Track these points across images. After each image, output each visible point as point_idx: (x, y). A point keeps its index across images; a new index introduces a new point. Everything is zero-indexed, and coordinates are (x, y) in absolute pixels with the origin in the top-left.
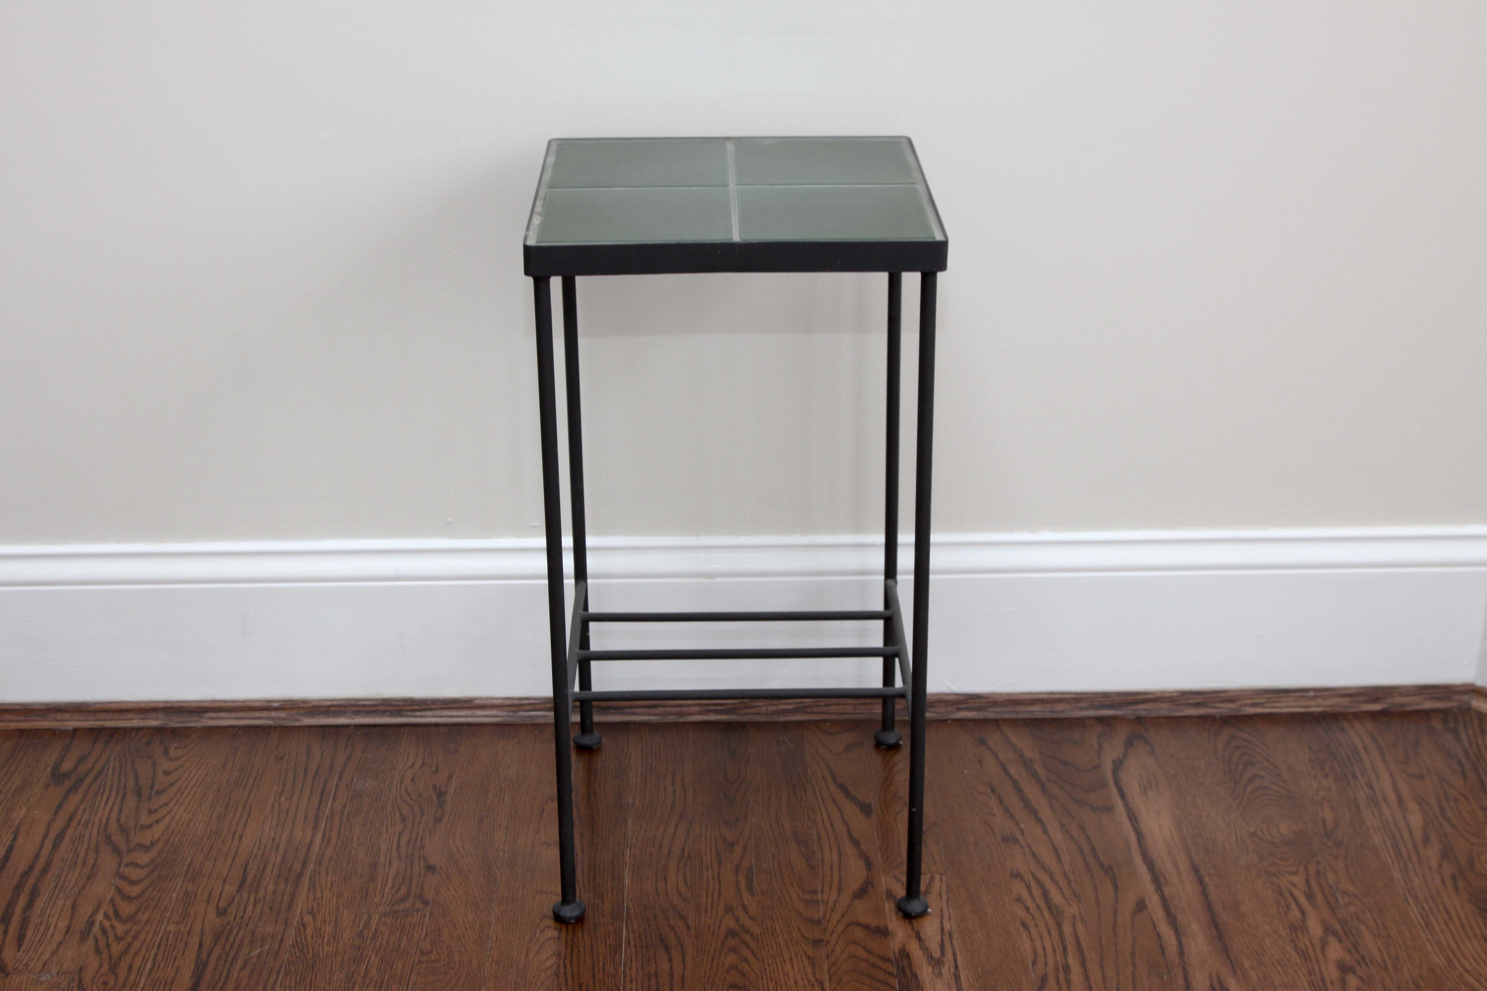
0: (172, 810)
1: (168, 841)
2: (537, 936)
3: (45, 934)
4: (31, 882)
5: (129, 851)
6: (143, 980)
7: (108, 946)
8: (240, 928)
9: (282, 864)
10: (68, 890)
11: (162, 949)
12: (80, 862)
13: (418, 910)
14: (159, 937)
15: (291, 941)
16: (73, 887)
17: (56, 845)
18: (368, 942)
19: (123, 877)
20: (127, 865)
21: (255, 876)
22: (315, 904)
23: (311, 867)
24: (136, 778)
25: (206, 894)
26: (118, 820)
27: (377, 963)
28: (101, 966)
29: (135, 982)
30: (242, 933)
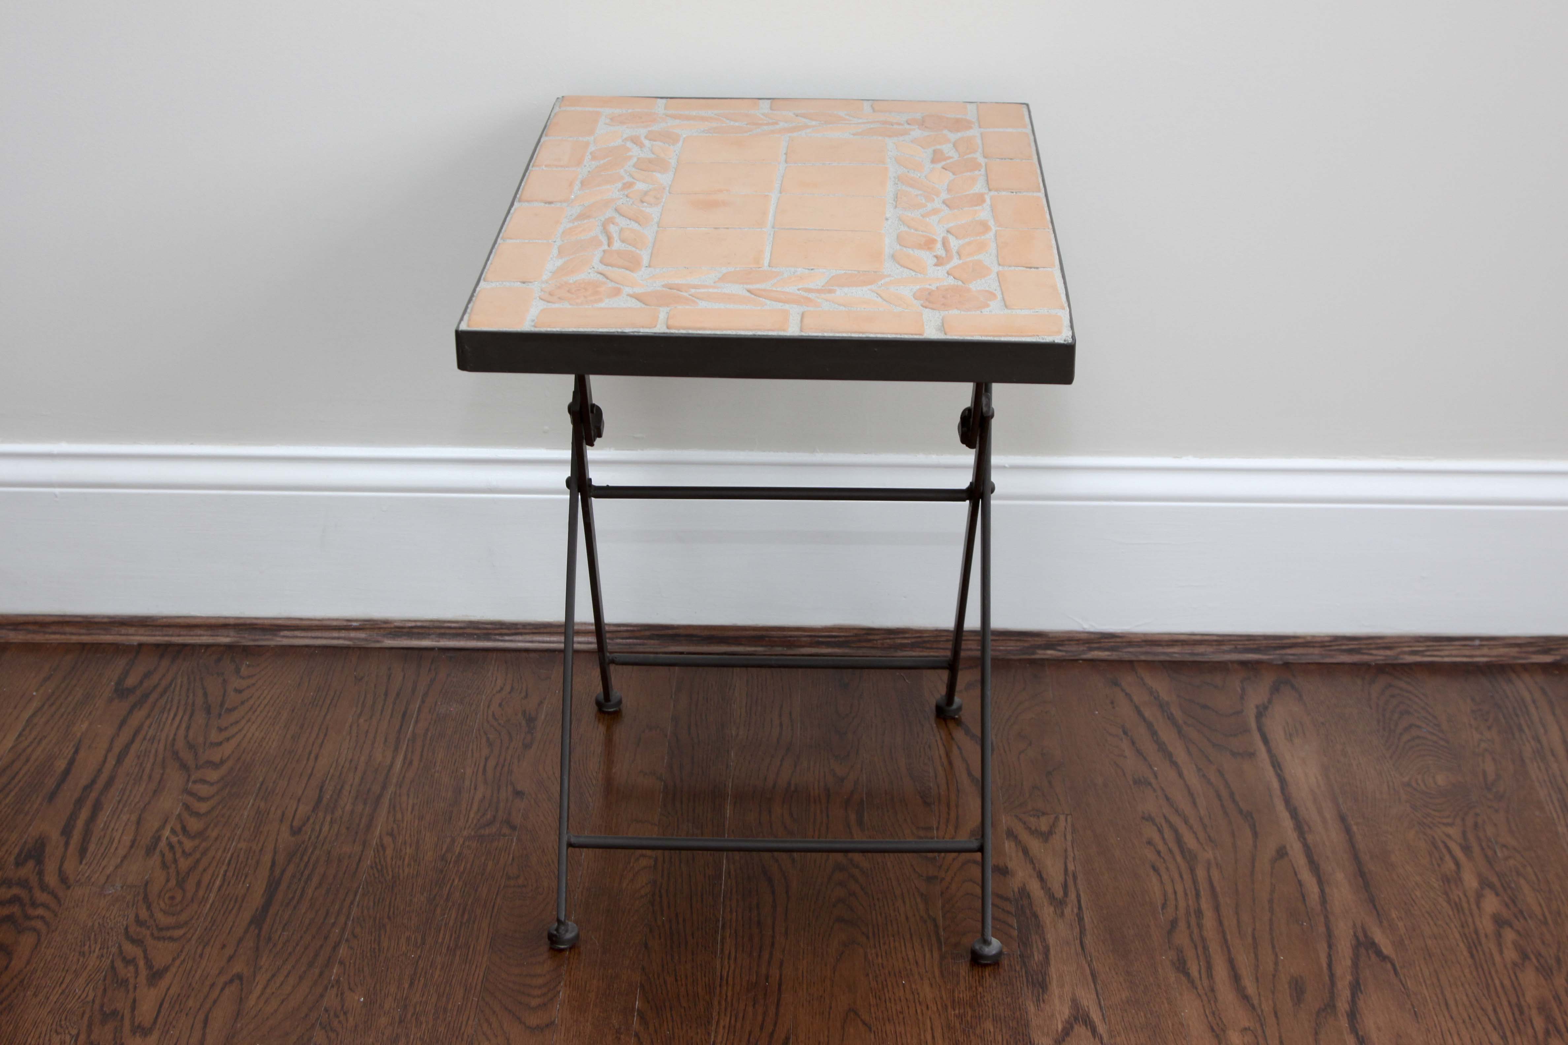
0: (243, 728)
1: (239, 759)
2: (632, 864)
3: (108, 847)
4: (93, 795)
5: (198, 768)
6: (212, 896)
7: (175, 861)
8: (315, 848)
9: (360, 785)
10: (133, 805)
11: (233, 865)
12: (145, 777)
13: (504, 835)
14: (229, 854)
15: (369, 862)
16: (138, 802)
17: (120, 760)
18: (451, 865)
19: (191, 794)
20: (195, 782)
21: (331, 796)
22: (395, 826)
23: (391, 789)
24: (205, 695)
25: (279, 812)
26: (186, 737)
27: (460, 887)
28: (168, 881)
29: (203, 897)
30: (317, 852)
